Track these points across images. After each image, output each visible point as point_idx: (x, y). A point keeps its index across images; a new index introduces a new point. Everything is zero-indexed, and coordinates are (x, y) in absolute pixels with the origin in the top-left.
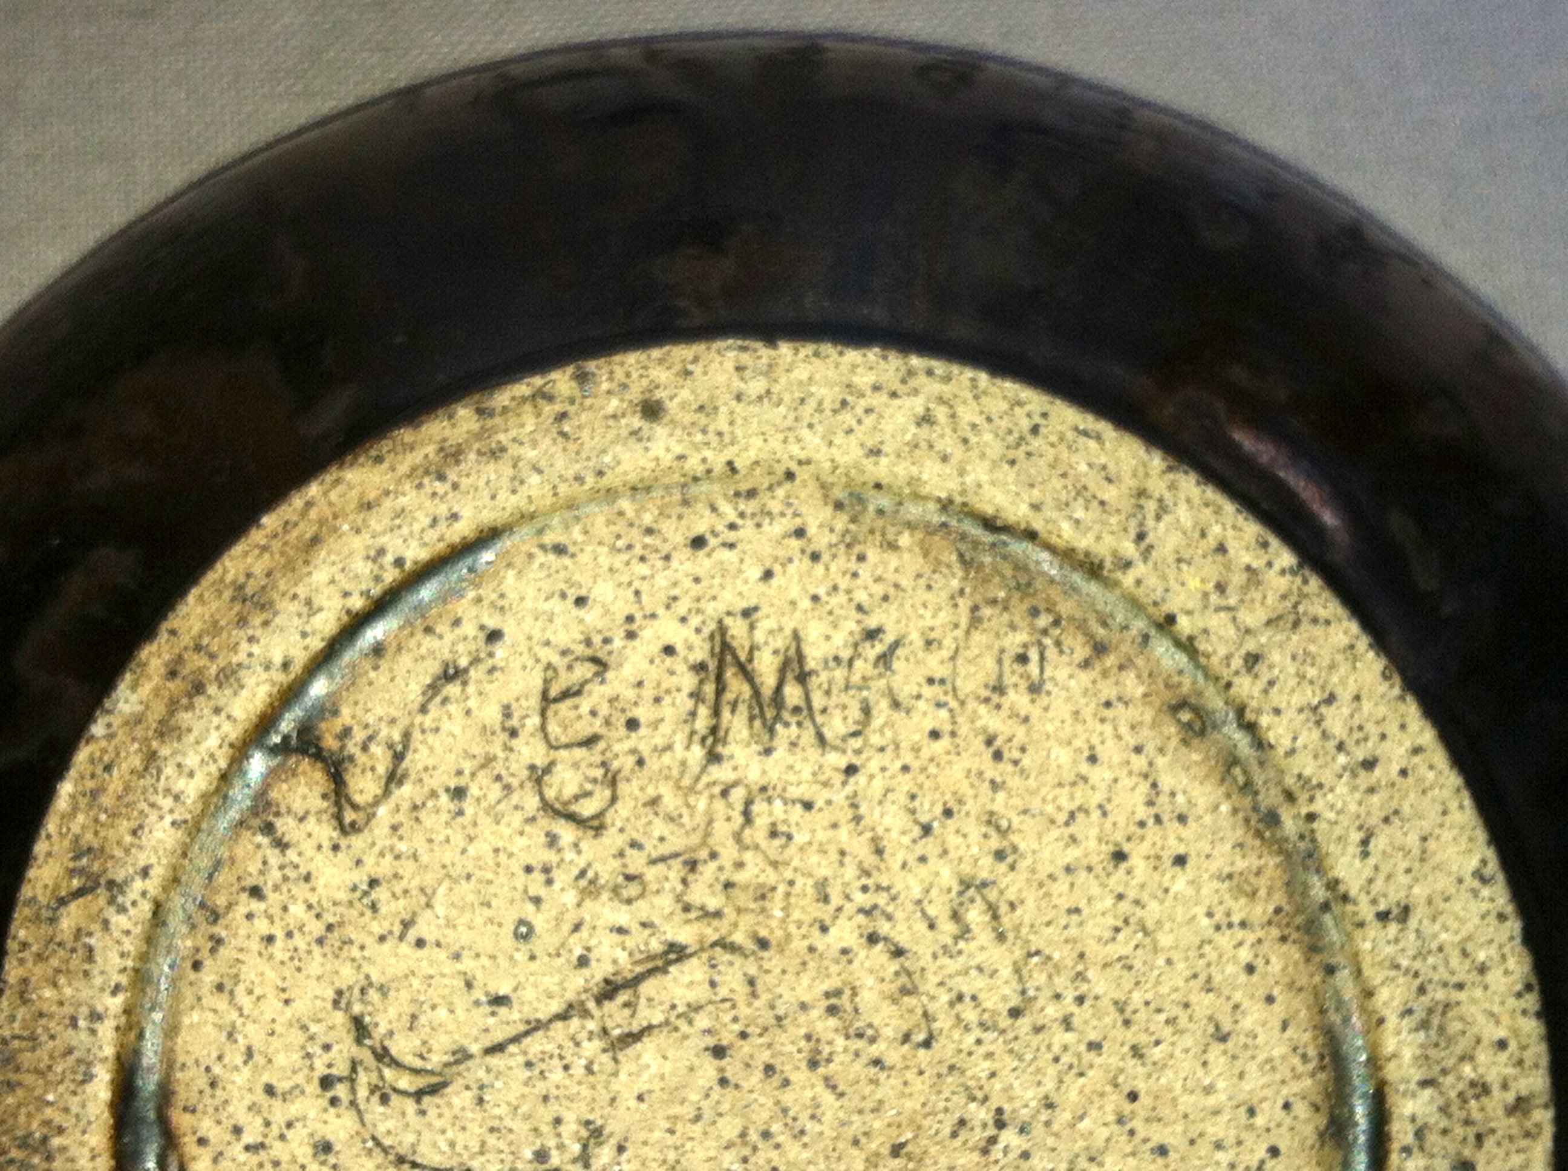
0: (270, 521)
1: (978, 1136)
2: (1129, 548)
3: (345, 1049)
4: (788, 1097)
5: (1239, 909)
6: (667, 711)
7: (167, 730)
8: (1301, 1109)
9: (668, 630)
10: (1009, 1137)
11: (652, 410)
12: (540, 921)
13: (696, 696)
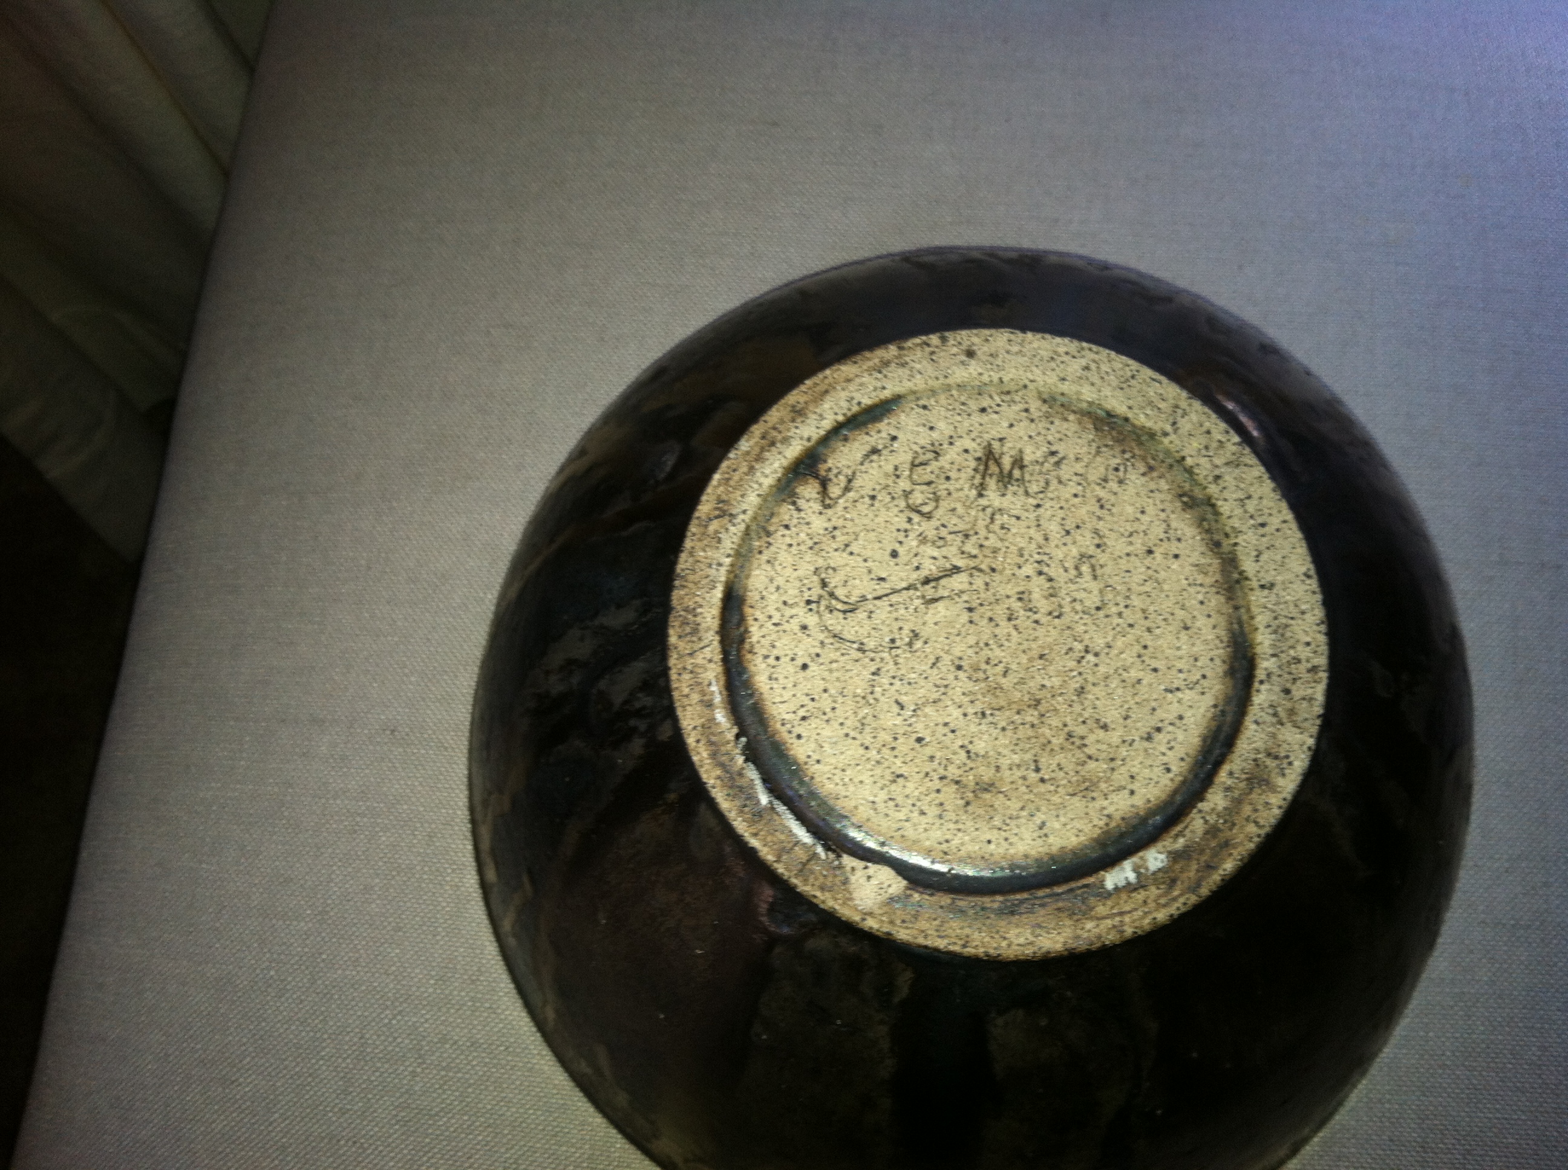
0: (808, 382)
1: (1078, 655)
2: (1168, 428)
3: (817, 591)
4: (997, 631)
5: (1200, 579)
6: (963, 475)
7: (759, 458)
8: (1218, 662)
9: (968, 443)
10: (1090, 657)
11: (970, 354)
12: (901, 550)
13: (976, 470)
